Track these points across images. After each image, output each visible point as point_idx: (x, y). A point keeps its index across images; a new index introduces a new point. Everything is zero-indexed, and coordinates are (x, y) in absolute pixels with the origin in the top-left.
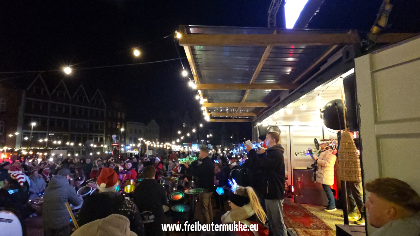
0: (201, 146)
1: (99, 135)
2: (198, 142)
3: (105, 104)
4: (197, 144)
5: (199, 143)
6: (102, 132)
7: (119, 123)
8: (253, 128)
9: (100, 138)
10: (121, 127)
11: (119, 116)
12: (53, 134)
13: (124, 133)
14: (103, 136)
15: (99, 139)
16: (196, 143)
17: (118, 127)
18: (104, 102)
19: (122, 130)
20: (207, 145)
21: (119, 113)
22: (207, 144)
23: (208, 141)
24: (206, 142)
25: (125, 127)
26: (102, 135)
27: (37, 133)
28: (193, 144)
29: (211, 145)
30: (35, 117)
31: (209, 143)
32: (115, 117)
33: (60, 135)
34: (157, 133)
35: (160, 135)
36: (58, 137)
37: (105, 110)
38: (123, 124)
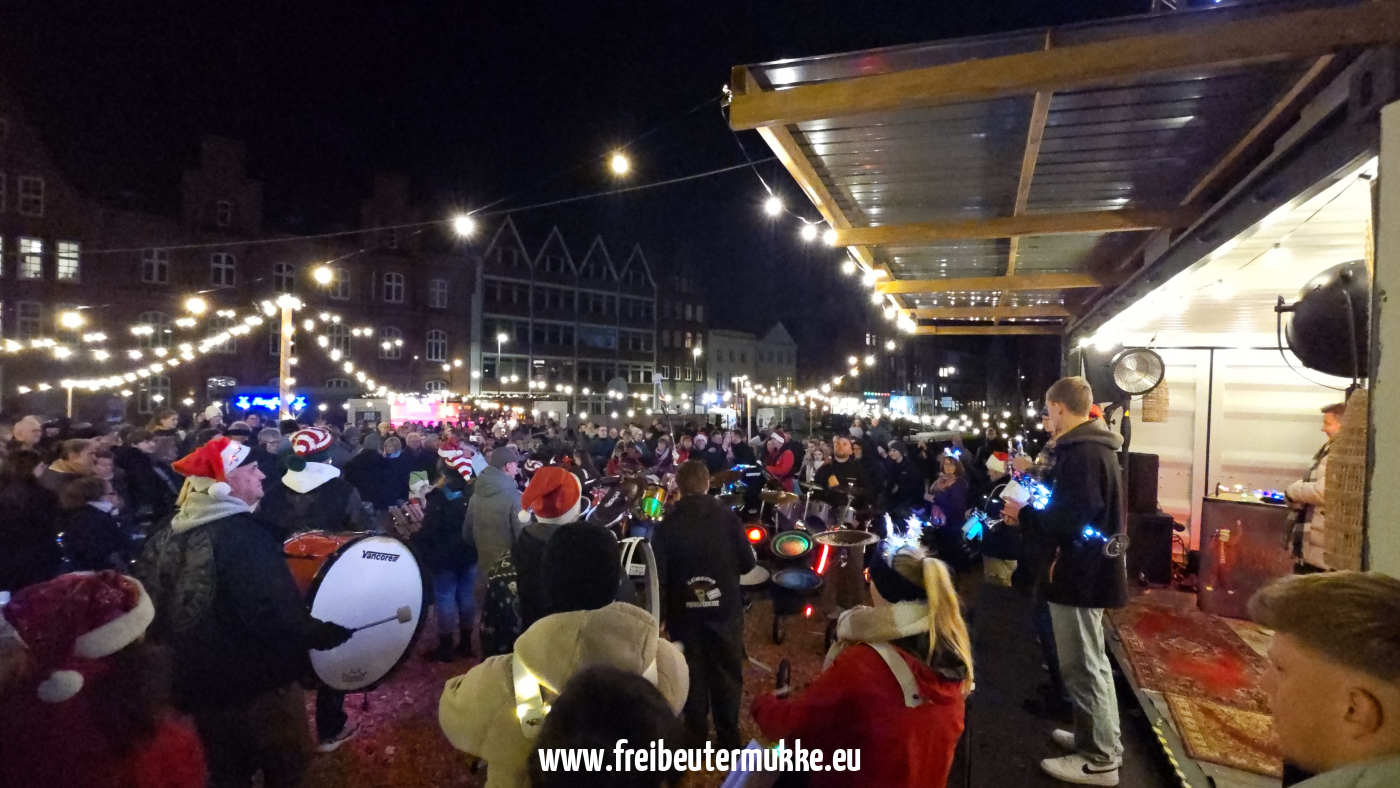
0: (918, 400)
1: (642, 364)
2: (909, 388)
3: (654, 285)
4: (908, 394)
5: (913, 393)
6: (649, 358)
7: (689, 335)
8: (1066, 355)
9: (645, 373)
10: (694, 344)
11: (689, 314)
12: (543, 362)
13: (703, 362)
14: (650, 367)
15: (642, 375)
16: (905, 392)
17: (688, 344)
18: (651, 279)
19: (697, 352)
20: (939, 400)
21: (689, 308)
22: (939, 396)
23: (941, 388)
24: (937, 390)
25: (705, 346)
26: (649, 364)
27: (509, 360)
28: (896, 394)
29: (950, 398)
30: (504, 322)
31: (945, 395)
32: (679, 318)
33: (556, 364)
34: (789, 361)
35: (798, 367)
36: (553, 369)
37: (654, 300)
38: (700, 335)
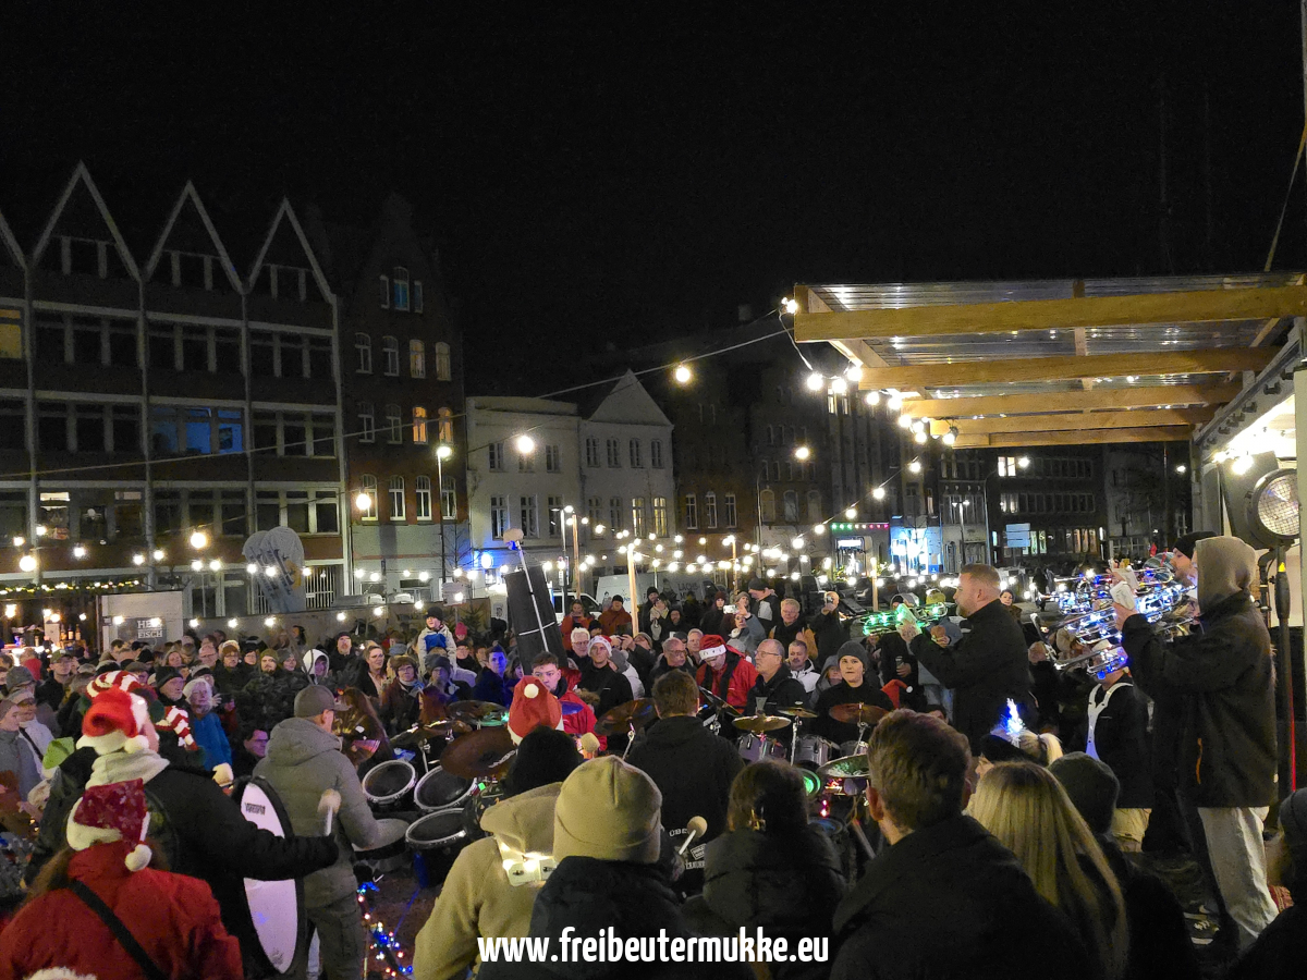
0: (954, 534)
1: (312, 487)
2: (931, 510)
3: (331, 298)
4: (930, 523)
5: (939, 519)
6: (327, 472)
7: (421, 412)
9: (320, 508)
10: (433, 436)
11: (418, 363)
12: (66, 498)
13: (458, 471)
14: (332, 495)
15: (313, 514)
16: (922, 518)
17: (420, 434)
18: (321, 283)
19: (444, 452)
20: (1002, 532)
21: (417, 346)
22: (999, 522)
23: (1004, 504)
24: (995, 509)
25: (460, 437)
26: (326, 487)
28: (903, 523)
29: (1026, 526)
31: (1015, 519)
32: (393, 372)
33: (100, 500)
34: (657, 464)
35: (676, 474)
36: (91, 512)
37: (333, 334)
38: (446, 413)
